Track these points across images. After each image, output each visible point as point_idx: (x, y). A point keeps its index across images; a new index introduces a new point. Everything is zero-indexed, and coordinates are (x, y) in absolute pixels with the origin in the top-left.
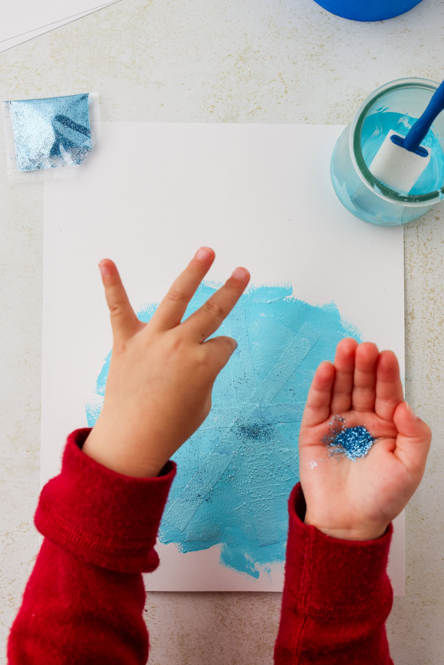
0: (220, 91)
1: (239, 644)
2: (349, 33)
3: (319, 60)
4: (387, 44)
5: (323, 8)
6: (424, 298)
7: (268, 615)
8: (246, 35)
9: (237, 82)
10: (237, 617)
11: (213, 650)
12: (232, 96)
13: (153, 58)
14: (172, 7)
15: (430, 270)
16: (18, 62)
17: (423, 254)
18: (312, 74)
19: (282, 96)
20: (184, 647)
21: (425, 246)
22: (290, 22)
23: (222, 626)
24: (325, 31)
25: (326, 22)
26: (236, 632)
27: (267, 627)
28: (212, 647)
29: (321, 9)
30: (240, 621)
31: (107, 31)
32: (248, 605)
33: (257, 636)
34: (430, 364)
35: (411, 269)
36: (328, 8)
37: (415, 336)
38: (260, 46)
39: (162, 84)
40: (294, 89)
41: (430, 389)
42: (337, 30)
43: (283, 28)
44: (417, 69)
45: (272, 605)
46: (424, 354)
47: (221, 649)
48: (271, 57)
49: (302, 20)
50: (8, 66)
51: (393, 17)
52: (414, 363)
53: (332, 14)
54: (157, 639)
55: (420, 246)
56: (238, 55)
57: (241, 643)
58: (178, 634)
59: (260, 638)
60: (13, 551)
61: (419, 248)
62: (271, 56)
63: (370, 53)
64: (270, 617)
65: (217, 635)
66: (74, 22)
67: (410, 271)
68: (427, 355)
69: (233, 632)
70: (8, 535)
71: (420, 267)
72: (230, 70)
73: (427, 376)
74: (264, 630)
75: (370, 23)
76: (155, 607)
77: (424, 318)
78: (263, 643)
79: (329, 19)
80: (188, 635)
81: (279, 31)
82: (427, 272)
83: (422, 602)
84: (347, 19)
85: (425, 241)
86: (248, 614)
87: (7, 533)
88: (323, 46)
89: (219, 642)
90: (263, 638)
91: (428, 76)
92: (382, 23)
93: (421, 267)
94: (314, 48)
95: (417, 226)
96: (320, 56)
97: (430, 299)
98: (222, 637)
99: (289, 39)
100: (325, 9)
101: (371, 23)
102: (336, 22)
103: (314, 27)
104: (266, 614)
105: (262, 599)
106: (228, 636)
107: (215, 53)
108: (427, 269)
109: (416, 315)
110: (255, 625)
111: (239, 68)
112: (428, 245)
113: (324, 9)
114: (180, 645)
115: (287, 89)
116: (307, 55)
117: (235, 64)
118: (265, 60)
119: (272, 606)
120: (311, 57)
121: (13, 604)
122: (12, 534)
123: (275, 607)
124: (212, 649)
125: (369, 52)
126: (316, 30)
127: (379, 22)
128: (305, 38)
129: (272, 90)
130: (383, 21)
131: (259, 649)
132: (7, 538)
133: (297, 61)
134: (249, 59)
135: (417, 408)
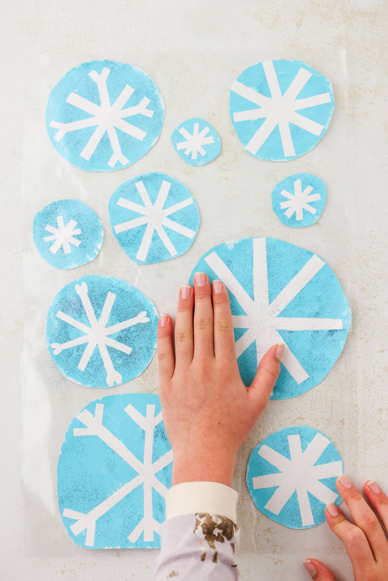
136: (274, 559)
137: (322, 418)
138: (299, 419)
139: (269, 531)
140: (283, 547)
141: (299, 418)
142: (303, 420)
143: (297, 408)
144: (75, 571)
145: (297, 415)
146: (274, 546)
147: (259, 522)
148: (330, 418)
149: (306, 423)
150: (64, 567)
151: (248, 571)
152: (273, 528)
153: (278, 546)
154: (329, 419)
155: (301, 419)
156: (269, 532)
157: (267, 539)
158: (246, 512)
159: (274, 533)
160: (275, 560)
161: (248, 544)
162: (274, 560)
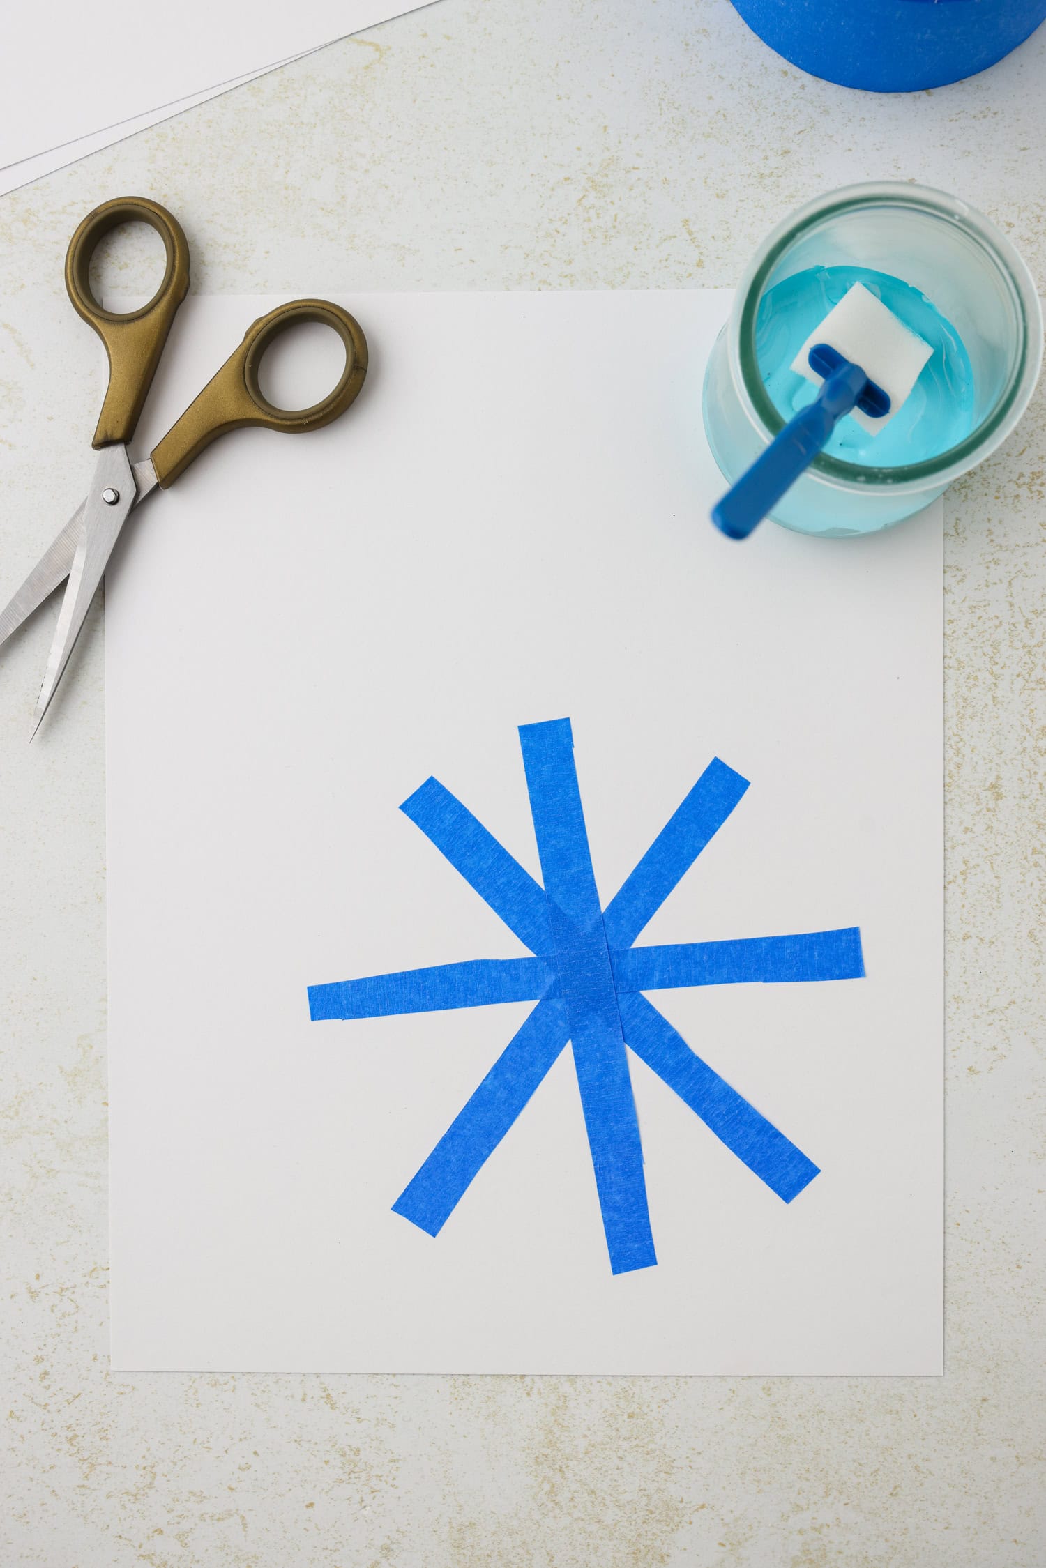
0: (545, 264)
1: (590, 1547)
2: (850, 120)
3: (778, 187)
4: (942, 146)
5: (789, 60)
6: (1024, 750)
7: (658, 1482)
8: (605, 131)
9: (585, 243)
10: (586, 1487)
11: (531, 1560)
12: (572, 276)
13: (386, 187)
14: (432, 66)
15: (1040, 683)
16: (74, 203)
17: (1024, 647)
18: (762, 220)
19: (690, 275)
20: (465, 1551)
21: (1028, 626)
22: (710, 98)
23: (551, 1505)
24: (794, 116)
25: (794, 94)
26: (582, 1520)
27: (653, 1509)
28: (528, 1553)
29: (781, 63)
30: (593, 1496)
31: (280, 126)
32: (610, 1458)
33: (631, 1530)
34: (1037, 905)
35: (995, 681)
36: (800, 62)
37: (1003, 839)
38: (638, 155)
39: (409, 249)
40: (718, 258)
41: (1037, 963)
42: (821, 113)
43: (692, 112)
44: (1013, 205)
45: (667, 1460)
46: (1023, 882)
47: (549, 1558)
48: (666, 181)
49: (739, 91)
50: (52, 213)
51: (956, 81)
52: (999, 902)
53: (810, 76)
54: (403, 1533)
55: (1016, 627)
56: (588, 178)
57: (594, 1544)
58: (450, 1523)
59: (639, 1535)
60: (76, 1330)
61: (1014, 633)
62: (666, 179)
63: (899, 168)
64: (663, 1487)
65: (540, 1526)
66: (203, 105)
67: (993, 687)
68: (1032, 884)
69: (575, 1519)
70: (63, 1293)
71: (1015, 677)
72: (569, 214)
73: (1030, 933)
74: (647, 1517)
75: (900, 96)
76: (398, 1460)
77: (1025, 797)
78: (646, 1547)
79: (803, 87)
80: (474, 1524)
81: (683, 120)
82: (1034, 690)
83: (1017, 1457)
84: (845, 88)
85: (1029, 616)
86: (611, 1480)
87: (62, 1289)
88: (787, 152)
89: (544, 1541)
90: (646, 1536)
91: (1039, 221)
92: (929, 95)
93: (1018, 676)
94: (766, 158)
95: (1009, 579)
96: (781, 176)
97: (1040, 752)
98: (552, 1530)
99: (709, 137)
100: (794, 64)
101: (904, 95)
102: (819, 96)
103: (767, 109)
104: (653, 1481)
105: (643, 1447)
106: (565, 1528)
107: (532, 175)
108: (1032, 682)
109: (1006, 791)
110: (626, 1505)
111: (590, 208)
112: (1036, 625)
113: (790, 64)
114: (454, 1547)
115: (702, 257)
116: (749, 175)
117: (581, 200)
118: (650, 188)
119: (666, 1463)
120: (759, 180)
121: (76, 1449)
122: (74, 1292)
123: (673, 1465)
124: (529, 1557)
125: (899, 166)
126: (771, 116)
127: (923, 94)
128: (746, 135)
129: (667, 260)
130: (931, 90)
131: (637, 1559)
132: (61, 1301)
133: (727, 191)
134: (612, 186)
135: (1007, 1008)
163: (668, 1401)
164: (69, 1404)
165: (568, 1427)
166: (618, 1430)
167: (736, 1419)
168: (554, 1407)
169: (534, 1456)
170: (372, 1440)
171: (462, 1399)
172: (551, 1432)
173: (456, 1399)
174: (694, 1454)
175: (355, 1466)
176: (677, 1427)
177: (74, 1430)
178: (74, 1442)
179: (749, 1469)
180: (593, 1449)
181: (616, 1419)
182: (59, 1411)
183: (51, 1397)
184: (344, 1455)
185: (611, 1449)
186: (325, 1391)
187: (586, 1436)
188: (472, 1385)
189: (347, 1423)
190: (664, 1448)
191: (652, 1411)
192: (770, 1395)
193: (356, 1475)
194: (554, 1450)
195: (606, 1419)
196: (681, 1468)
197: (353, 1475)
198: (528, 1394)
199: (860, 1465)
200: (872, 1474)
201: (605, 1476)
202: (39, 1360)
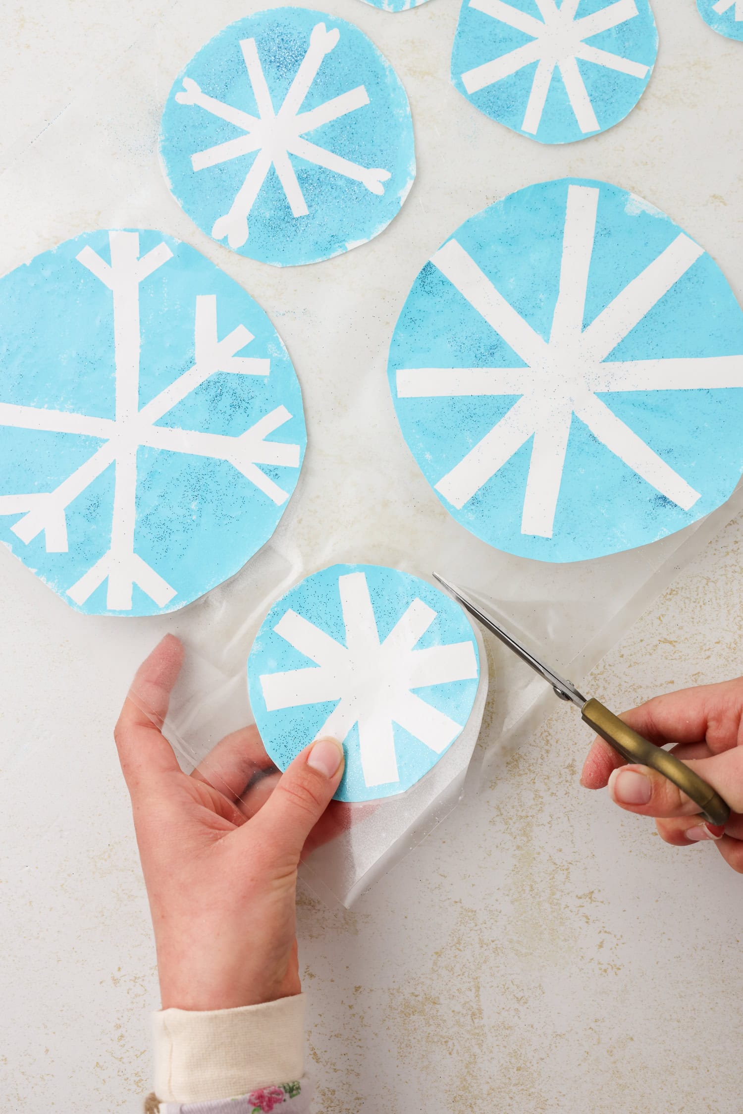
136: (599, 963)
137: (718, 643)
138: (666, 643)
139: (590, 898)
140: (621, 936)
141: (666, 641)
142: (674, 646)
143: (662, 618)
144: (143, 980)
145: (660, 634)
146: (600, 932)
147: (567, 877)
148: (735, 644)
149: (681, 652)
150: (119, 969)
151: (540, 989)
152: (599, 891)
153: (609, 933)
154: (733, 646)
155: (671, 642)
156: (590, 901)
157: (587, 917)
158: (539, 853)
159: (602, 902)
160: (602, 964)
161: (541, 926)
162: (600, 966)
163: (543, 1059)
164: (137, 1057)
165: (476, 1076)
166: (510, 1079)
167: (589, 1072)
168: (467, 1063)
169: (453, 1096)
170: (344, 1084)
171: (405, 1056)
172: (465, 1080)
173: (401, 1056)
174: (561, 1096)
175: (332, 1102)
176: (549, 1077)
177: (140, 1076)
178: (140, 1084)
179: (597, 1106)
180: (493, 1091)
181: (509, 1071)
182: (130, 1062)
183: (126, 1052)
184: (324, 1095)
185: (505, 1092)
186: (312, 1050)
187: (488, 1083)
188: (413, 1047)
189: (327, 1072)
190: (541, 1091)
191: (533, 1065)
192: (611, 1056)
193: (332, 1108)
194: (466, 1092)
195: (502, 1071)
196: (552, 1105)
197: (330, 1109)
198: (450, 1054)
199: (671, 1104)
200: (679, 1110)
201: (500, 1111)
202: (118, 1027)
